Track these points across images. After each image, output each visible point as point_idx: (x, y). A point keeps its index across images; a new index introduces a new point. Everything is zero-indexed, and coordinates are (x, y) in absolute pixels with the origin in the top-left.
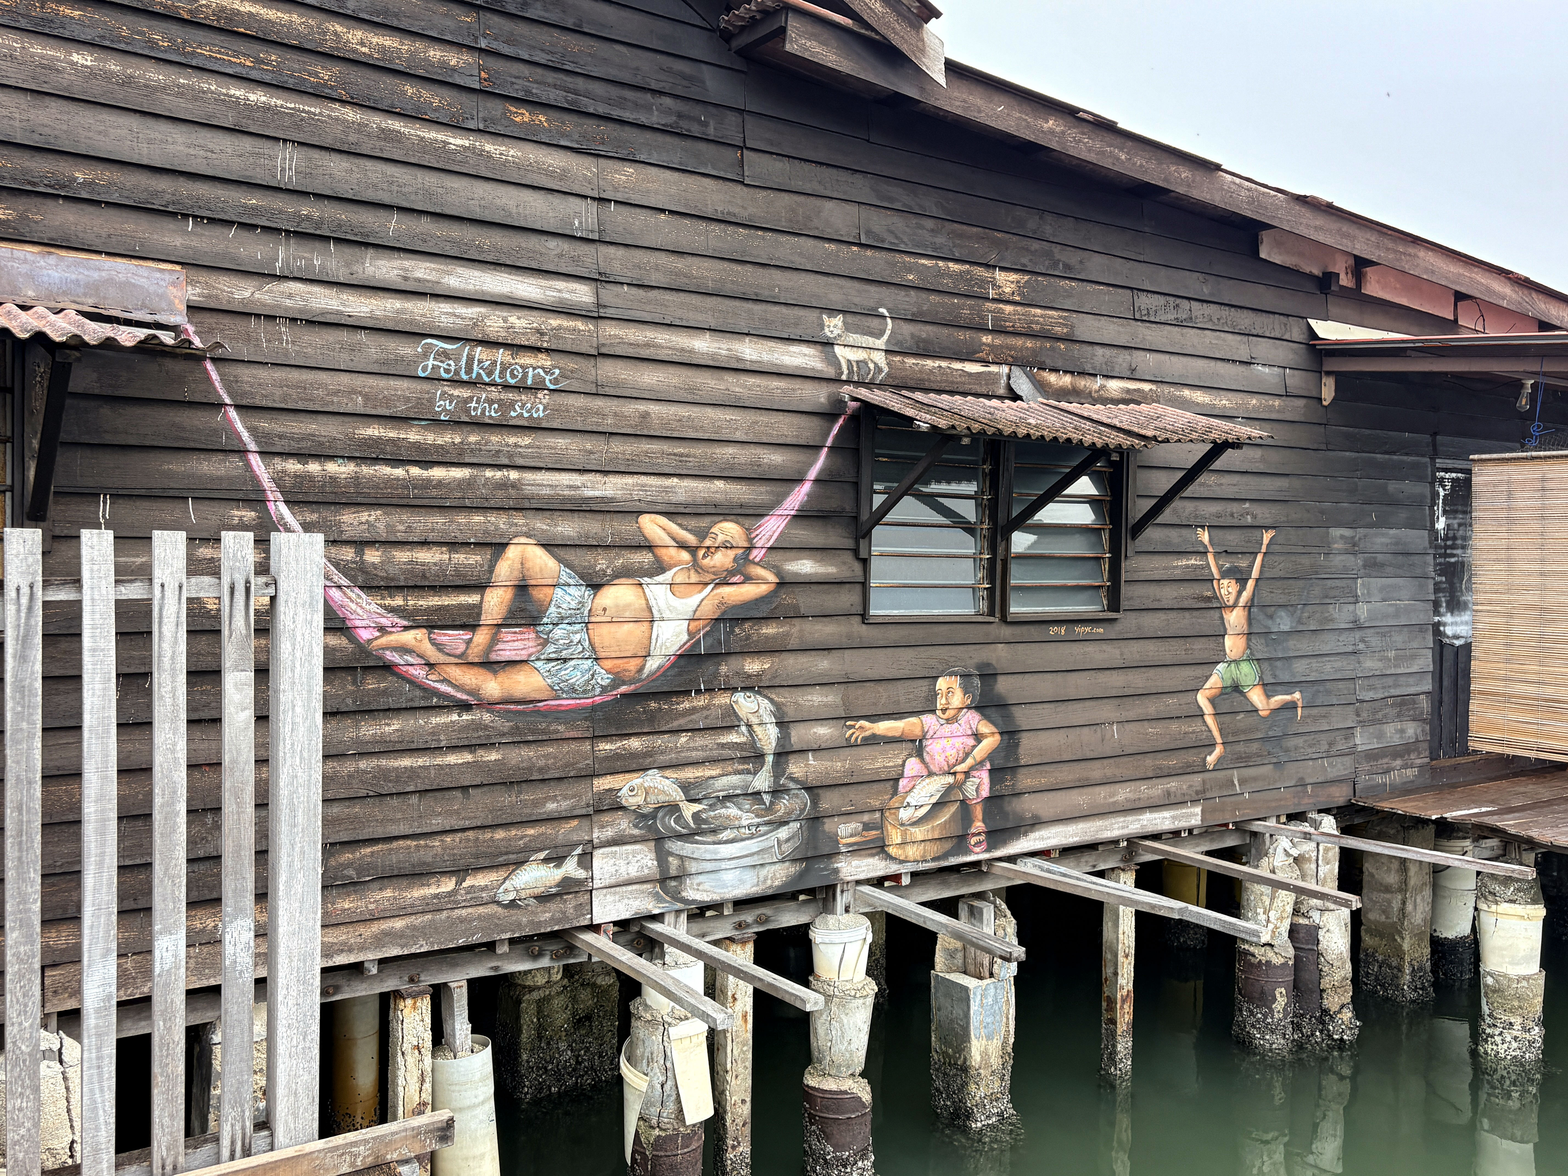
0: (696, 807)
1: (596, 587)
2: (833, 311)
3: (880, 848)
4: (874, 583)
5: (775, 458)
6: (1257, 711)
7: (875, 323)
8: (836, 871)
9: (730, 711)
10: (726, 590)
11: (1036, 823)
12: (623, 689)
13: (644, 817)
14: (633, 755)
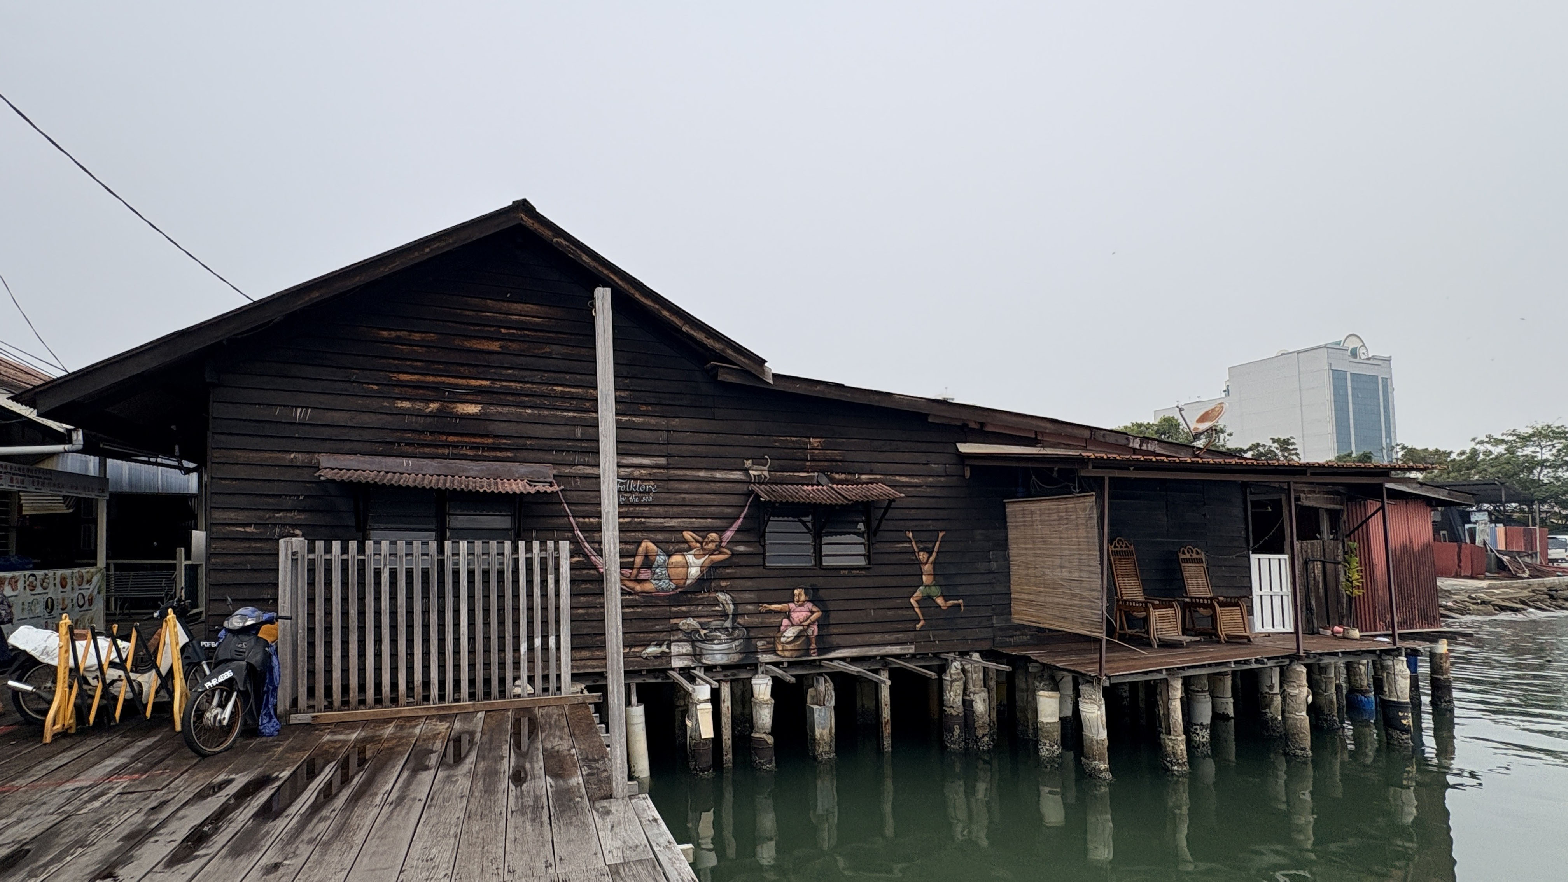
0: (705, 631)
1: (670, 556)
2: (748, 459)
3: (774, 651)
4: (767, 554)
5: (728, 510)
6: (940, 607)
7: (764, 461)
8: (758, 658)
9: (716, 599)
10: (713, 557)
11: (839, 647)
12: (679, 590)
13: (688, 633)
14: (683, 612)
